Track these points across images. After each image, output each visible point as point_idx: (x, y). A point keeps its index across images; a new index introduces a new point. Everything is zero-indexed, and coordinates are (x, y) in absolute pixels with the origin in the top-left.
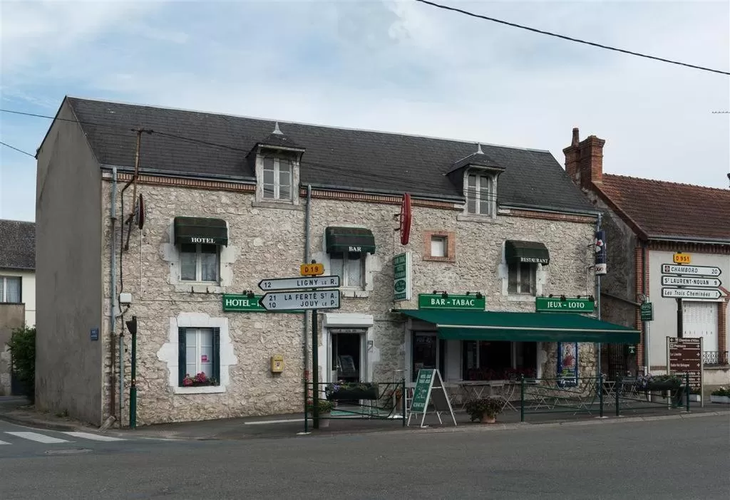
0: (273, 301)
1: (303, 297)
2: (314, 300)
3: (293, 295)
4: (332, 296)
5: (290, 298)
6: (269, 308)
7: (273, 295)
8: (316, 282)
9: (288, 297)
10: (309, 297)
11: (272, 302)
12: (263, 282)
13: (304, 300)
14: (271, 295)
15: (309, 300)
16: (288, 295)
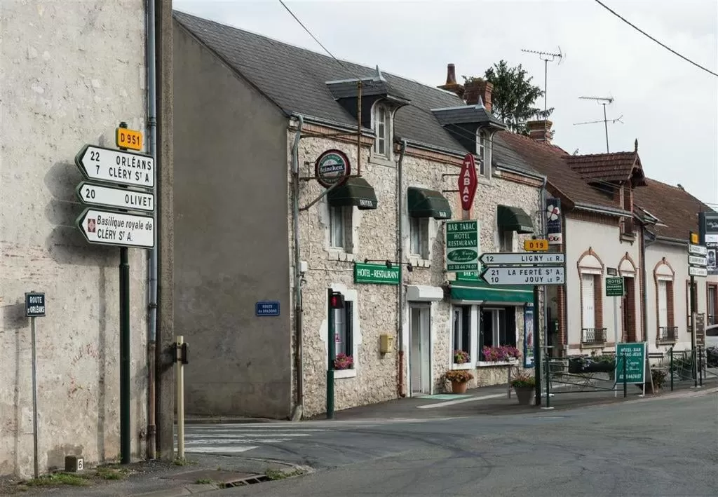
0: (496, 276)
1: (528, 272)
2: (539, 276)
3: (518, 270)
4: (558, 272)
5: (514, 273)
6: (491, 283)
7: (495, 269)
8: (541, 258)
9: (511, 273)
10: (534, 272)
11: (494, 277)
12: (486, 256)
13: (529, 276)
14: (494, 269)
15: (534, 276)
16: (511, 270)
